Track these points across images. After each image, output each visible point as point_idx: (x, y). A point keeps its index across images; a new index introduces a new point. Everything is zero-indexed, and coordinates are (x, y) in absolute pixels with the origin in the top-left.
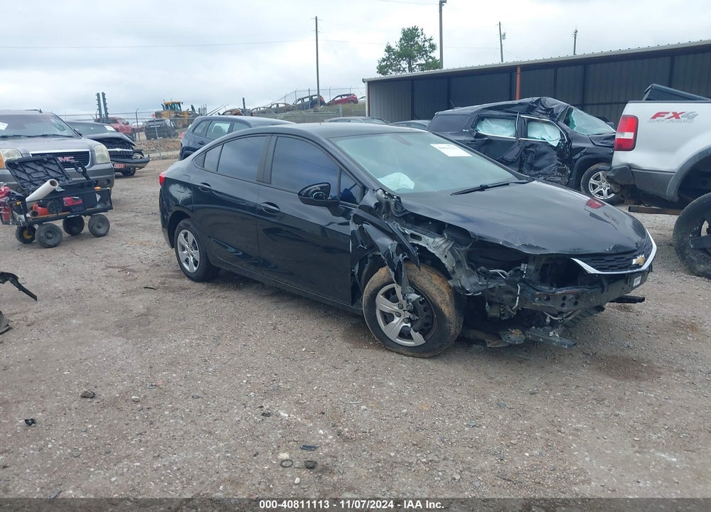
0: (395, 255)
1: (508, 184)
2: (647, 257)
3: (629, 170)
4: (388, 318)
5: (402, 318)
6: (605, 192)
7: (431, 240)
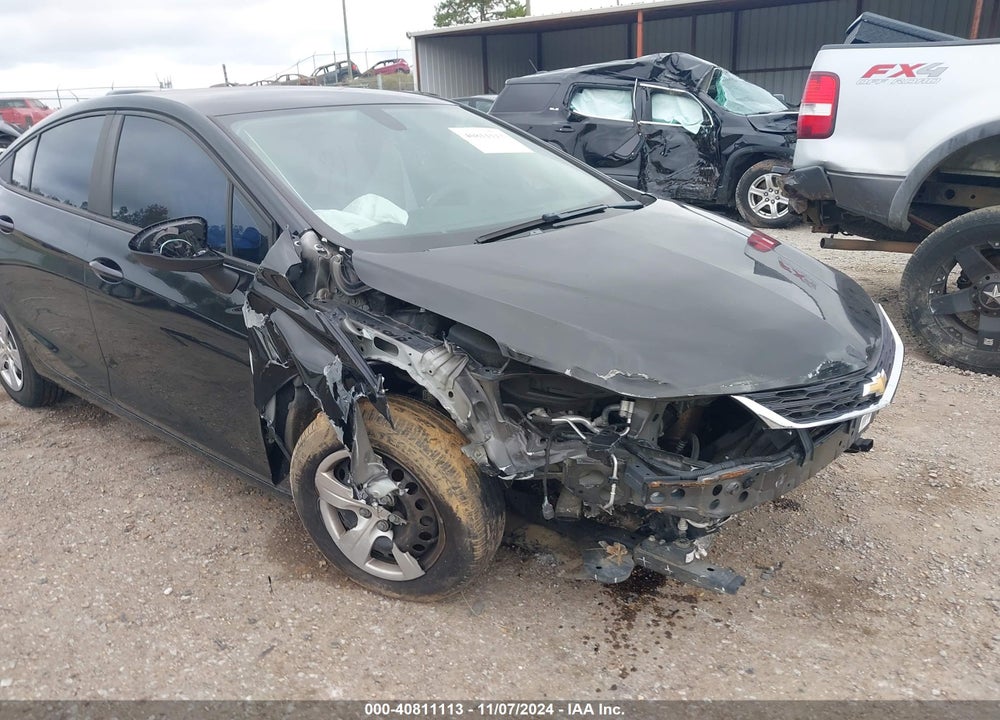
0: (340, 387)
1: (601, 211)
2: (888, 374)
3: (823, 173)
4: (347, 519)
5: (375, 519)
6: (773, 208)
7: (416, 355)
